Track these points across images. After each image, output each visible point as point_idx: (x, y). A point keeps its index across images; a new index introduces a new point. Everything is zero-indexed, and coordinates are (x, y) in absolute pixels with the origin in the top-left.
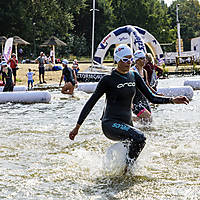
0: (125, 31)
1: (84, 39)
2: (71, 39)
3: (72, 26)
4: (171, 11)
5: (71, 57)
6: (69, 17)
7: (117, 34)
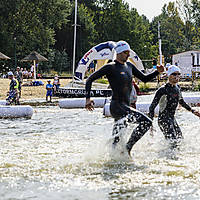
0: (107, 46)
1: (65, 54)
2: (52, 54)
3: (54, 41)
4: (153, 27)
5: (52, 72)
6: (51, 32)
7: (98, 49)
